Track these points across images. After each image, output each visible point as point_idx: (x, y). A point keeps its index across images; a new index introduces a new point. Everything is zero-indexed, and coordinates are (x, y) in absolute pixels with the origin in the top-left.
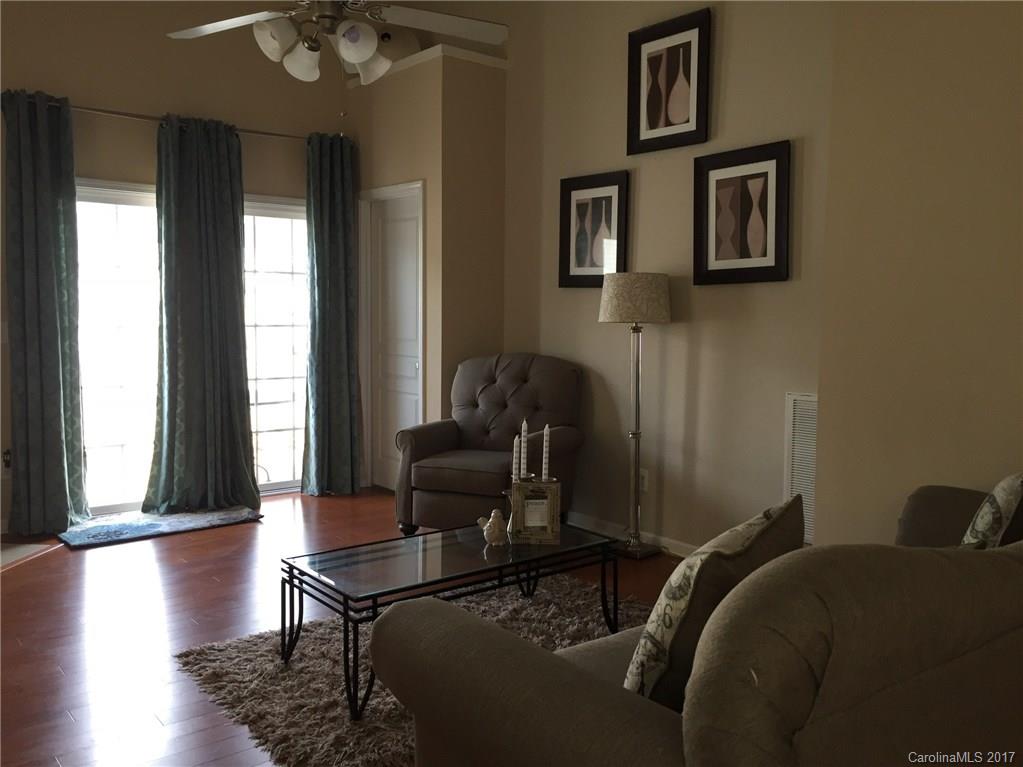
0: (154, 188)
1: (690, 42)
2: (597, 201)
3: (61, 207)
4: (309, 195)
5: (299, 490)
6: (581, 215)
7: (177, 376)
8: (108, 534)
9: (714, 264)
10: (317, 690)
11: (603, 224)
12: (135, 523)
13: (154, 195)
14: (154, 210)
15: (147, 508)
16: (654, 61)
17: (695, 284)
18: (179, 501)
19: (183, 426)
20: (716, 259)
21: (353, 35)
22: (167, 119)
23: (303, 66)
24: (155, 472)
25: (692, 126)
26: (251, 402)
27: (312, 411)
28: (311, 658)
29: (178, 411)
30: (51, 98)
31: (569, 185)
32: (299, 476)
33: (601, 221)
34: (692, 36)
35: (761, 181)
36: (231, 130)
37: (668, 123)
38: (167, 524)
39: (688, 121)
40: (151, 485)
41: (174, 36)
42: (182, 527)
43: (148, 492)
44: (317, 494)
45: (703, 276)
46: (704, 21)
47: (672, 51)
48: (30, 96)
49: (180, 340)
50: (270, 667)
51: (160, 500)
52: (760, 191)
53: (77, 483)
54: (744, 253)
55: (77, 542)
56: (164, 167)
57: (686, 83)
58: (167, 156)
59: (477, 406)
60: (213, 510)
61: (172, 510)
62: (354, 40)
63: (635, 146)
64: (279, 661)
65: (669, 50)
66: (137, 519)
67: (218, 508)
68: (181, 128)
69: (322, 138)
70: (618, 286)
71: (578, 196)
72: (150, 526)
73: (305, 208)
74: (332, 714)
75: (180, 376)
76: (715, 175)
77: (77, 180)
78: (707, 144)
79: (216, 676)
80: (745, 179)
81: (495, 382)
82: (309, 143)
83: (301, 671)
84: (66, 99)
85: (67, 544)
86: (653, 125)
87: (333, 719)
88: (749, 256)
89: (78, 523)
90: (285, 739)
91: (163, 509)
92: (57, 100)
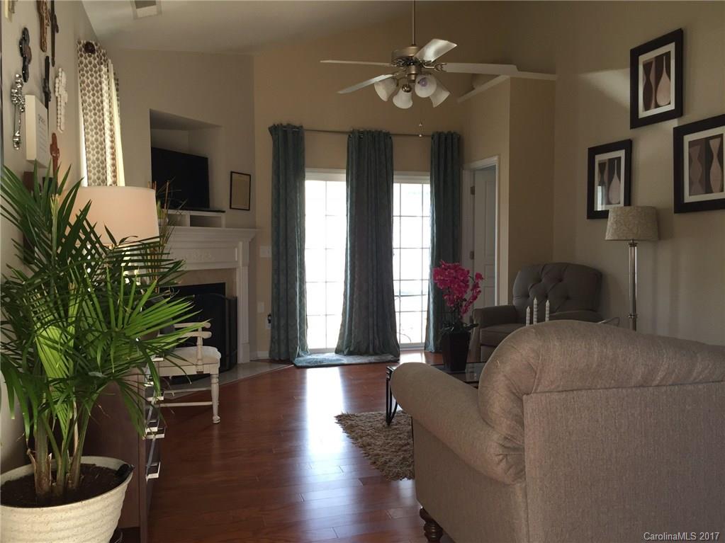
0: (345, 171)
1: (670, 52)
2: (611, 161)
3: (298, 184)
4: (431, 169)
5: (423, 348)
6: (602, 171)
7: (354, 277)
8: (316, 362)
9: (688, 198)
10: (400, 438)
11: (616, 175)
12: (330, 358)
13: (345, 175)
14: (345, 183)
15: (338, 351)
16: (647, 67)
17: (675, 212)
18: (355, 349)
19: (357, 305)
20: (690, 195)
21: (424, 83)
22: (352, 132)
23: (403, 101)
24: (342, 331)
25: (672, 107)
26: (395, 294)
27: (431, 300)
28: (402, 425)
29: (355, 297)
30: (295, 127)
31: (593, 152)
32: (424, 341)
33: (614, 173)
34: (671, 48)
35: (718, 140)
36: (388, 135)
37: (657, 106)
38: (345, 360)
39: (670, 104)
40: (340, 338)
41: (341, 92)
42: (354, 362)
43: (338, 342)
44: (434, 351)
45: (681, 207)
46: (678, 37)
47: (659, 59)
48: (285, 127)
49: (357, 256)
50: (379, 425)
51: (344, 347)
52: (718, 146)
53: (303, 334)
54: (709, 190)
55: (300, 365)
56: (350, 159)
57: (668, 79)
58: (352, 153)
59: (529, 296)
60: (372, 355)
61: (350, 354)
62: (424, 85)
63: (636, 122)
64: (385, 423)
65: (657, 58)
66: (332, 356)
67: (375, 354)
68: (359, 136)
69: (440, 134)
70: (617, 216)
71: (600, 158)
72: (338, 360)
73: (429, 177)
74: (404, 448)
75: (356, 277)
76: (688, 138)
77: (306, 170)
78: (683, 117)
79: (352, 426)
80: (708, 139)
81: (541, 281)
82: (432, 138)
83: (396, 429)
84: (302, 127)
85: (295, 365)
86: (647, 107)
87: (405, 451)
88: (712, 192)
89: (302, 356)
90: (378, 455)
91: (345, 353)
92: (298, 128)
